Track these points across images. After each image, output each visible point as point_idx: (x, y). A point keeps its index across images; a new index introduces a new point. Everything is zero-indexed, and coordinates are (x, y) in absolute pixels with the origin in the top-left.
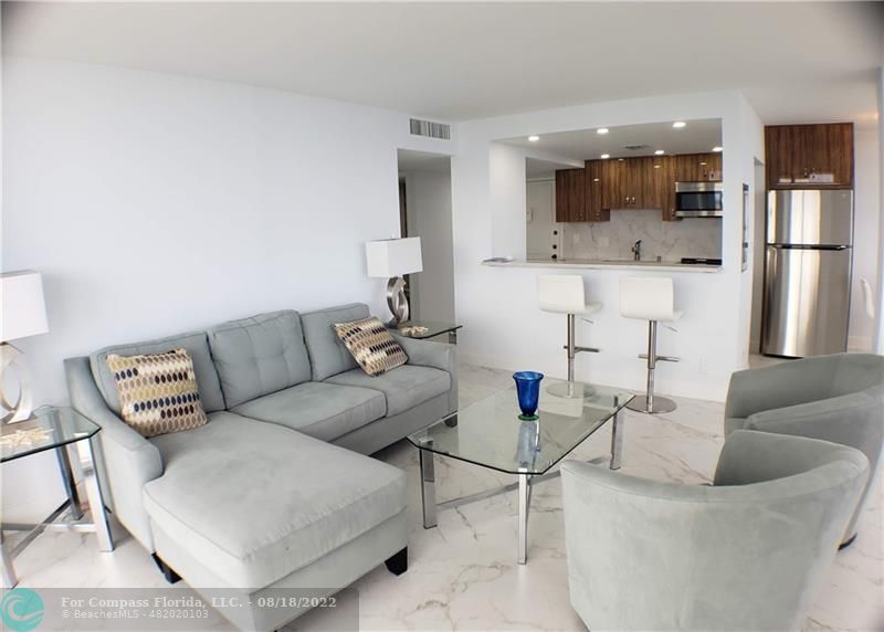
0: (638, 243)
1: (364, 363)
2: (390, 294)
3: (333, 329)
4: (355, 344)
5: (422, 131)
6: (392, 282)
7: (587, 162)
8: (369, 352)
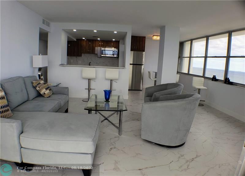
0: (90, 63)
1: (45, 94)
2: (40, 73)
3: (32, 83)
4: (41, 88)
5: (45, 24)
6: (40, 69)
7: (77, 39)
8: (45, 90)
